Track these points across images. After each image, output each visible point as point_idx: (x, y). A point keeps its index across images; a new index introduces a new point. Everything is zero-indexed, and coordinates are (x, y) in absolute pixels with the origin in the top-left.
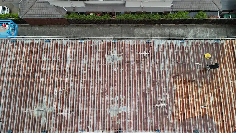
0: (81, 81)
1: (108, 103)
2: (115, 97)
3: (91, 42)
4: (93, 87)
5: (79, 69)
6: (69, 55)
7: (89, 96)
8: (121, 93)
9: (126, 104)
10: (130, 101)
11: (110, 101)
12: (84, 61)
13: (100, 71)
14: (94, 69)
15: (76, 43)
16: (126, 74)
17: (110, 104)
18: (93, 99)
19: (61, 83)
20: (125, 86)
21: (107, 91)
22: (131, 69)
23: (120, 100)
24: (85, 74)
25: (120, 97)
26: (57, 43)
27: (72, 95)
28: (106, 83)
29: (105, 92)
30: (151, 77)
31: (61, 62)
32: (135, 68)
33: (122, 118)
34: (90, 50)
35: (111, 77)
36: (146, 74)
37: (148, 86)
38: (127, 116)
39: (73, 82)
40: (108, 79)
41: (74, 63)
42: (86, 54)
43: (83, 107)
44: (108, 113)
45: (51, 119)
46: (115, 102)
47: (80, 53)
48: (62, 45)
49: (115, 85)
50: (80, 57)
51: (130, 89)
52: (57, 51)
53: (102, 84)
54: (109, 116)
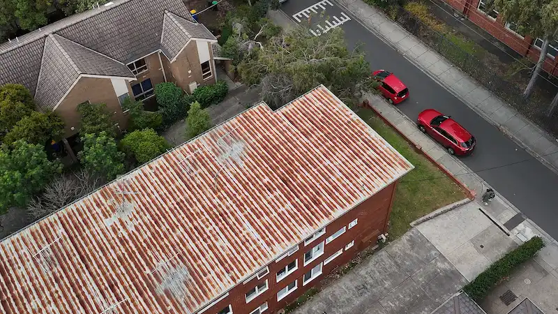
0: (205, 213)
1: (141, 213)
2: (135, 226)
3: (234, 280)
4: (180, 217)
5: (223, 227)
6: (256, 236)
7: (178, 204)
8: (127, 237)
9: (110, 229)
10: (106, 236)
11: (141, 217)
12: (222, 243)
13: (184, 245)
14: (198, 242)
15: (259, 260)
16: (135, 269)
17: (138, 213)
18: (169, 203)
19: (234, 192)
20: (127, 250)
21: (153, 226)
22: (131, 283)
23: (124, 227)
24: (207, 227)
25: (127, 231)
26: (289, 240)
27: (205, 190)
28: (163, 236)
29: (156, 222)
30: (86, 293)
31: (259, 218)
32: (125, 288)
33: (108, 208)
34: (226, 265)
35: (159, 248)
36: (98, 291)
37: (86, 276)
38: (101, 215)
39: (217, 205)
40: (162, 243)
41: (237, 230)
42: (228, 255)
43: (177, 187)
44: (133, 201)
45: (213, 150)
46: (131, 220)
47: (239, 249)
48: (279, 243)
49: (145, 241)
50: (235, 245)
51: (115, 252)
52: (279, 228)
53: (168, 230)
54: (129, 200)
